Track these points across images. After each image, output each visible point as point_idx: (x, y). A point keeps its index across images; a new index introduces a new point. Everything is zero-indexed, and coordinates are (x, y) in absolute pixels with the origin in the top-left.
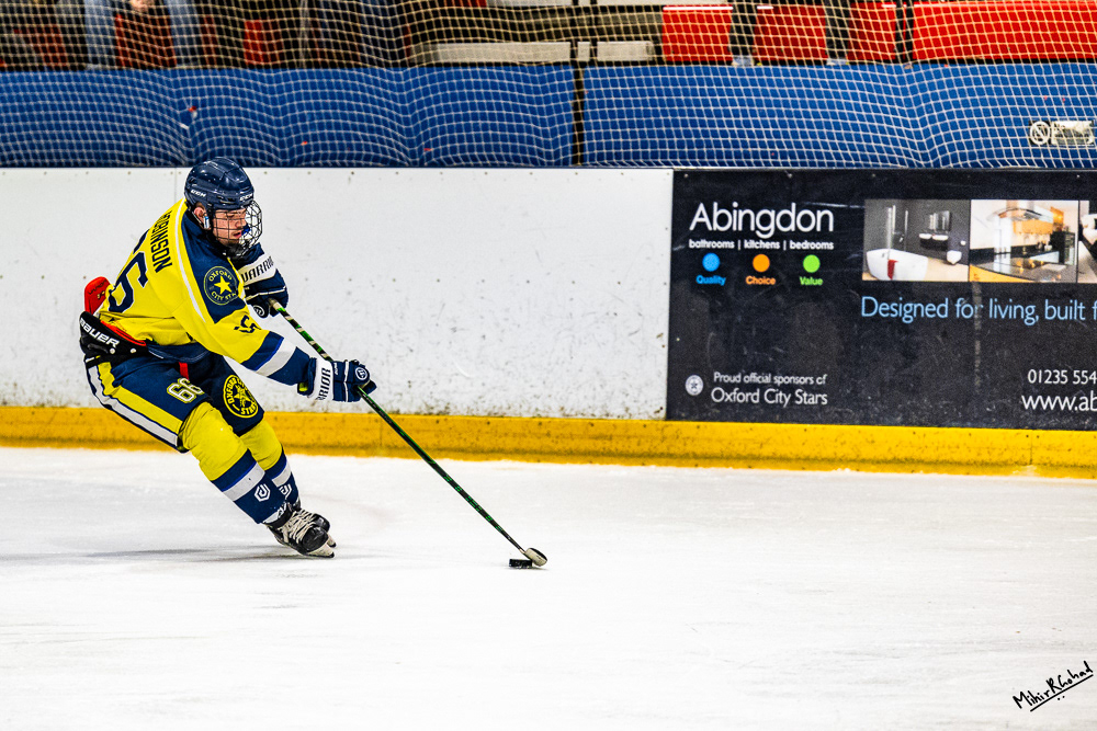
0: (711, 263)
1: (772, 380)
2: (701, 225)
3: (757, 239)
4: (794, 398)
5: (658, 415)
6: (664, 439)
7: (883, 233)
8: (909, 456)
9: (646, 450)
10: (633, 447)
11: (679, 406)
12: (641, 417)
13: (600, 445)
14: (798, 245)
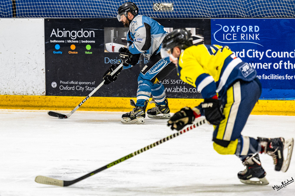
0: (57, 47)
1: (78, 83)
2: (54, 36)
3: (71, 40)
4: (85, 89)
5: (43, 94)
6: (45, 101)
7: (110, 38)
8: (121, 106)
9: (40, 105)
10: (36, 104)
11: (49, 91)
12: (38, 95)
13: (26, 103)
14: (84, 42)
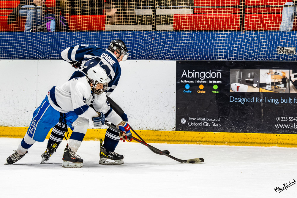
0: (187, 87)
1: (205, 120)
2: (184, 76)
3: (200, 80)
4: (211, 125)
5: (173, 129)
6: (175, 136)
7: (235, 78)
8: (244, 141)
9: (170, 139)
10: (167, 138)
11: (179, 127)
12: (169, 130)
13: (157, 138)
14: (212, 82)
